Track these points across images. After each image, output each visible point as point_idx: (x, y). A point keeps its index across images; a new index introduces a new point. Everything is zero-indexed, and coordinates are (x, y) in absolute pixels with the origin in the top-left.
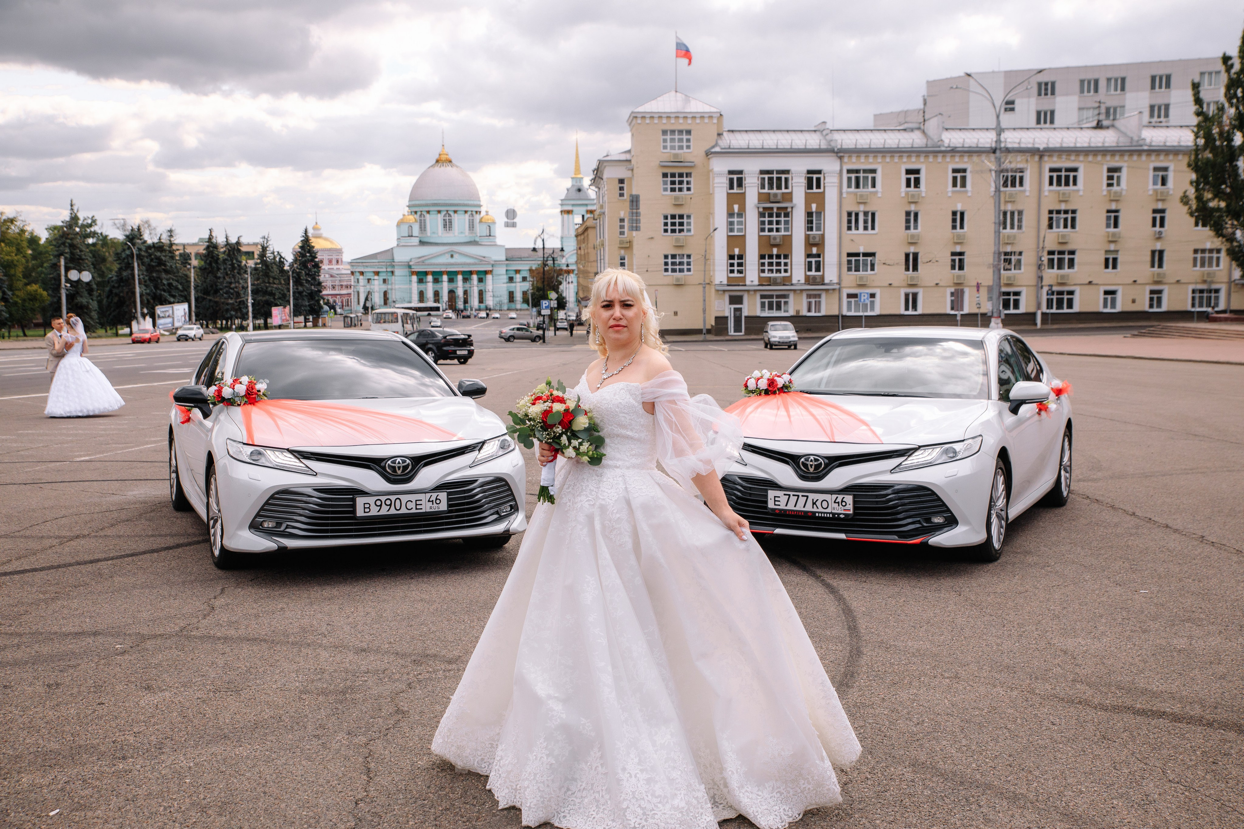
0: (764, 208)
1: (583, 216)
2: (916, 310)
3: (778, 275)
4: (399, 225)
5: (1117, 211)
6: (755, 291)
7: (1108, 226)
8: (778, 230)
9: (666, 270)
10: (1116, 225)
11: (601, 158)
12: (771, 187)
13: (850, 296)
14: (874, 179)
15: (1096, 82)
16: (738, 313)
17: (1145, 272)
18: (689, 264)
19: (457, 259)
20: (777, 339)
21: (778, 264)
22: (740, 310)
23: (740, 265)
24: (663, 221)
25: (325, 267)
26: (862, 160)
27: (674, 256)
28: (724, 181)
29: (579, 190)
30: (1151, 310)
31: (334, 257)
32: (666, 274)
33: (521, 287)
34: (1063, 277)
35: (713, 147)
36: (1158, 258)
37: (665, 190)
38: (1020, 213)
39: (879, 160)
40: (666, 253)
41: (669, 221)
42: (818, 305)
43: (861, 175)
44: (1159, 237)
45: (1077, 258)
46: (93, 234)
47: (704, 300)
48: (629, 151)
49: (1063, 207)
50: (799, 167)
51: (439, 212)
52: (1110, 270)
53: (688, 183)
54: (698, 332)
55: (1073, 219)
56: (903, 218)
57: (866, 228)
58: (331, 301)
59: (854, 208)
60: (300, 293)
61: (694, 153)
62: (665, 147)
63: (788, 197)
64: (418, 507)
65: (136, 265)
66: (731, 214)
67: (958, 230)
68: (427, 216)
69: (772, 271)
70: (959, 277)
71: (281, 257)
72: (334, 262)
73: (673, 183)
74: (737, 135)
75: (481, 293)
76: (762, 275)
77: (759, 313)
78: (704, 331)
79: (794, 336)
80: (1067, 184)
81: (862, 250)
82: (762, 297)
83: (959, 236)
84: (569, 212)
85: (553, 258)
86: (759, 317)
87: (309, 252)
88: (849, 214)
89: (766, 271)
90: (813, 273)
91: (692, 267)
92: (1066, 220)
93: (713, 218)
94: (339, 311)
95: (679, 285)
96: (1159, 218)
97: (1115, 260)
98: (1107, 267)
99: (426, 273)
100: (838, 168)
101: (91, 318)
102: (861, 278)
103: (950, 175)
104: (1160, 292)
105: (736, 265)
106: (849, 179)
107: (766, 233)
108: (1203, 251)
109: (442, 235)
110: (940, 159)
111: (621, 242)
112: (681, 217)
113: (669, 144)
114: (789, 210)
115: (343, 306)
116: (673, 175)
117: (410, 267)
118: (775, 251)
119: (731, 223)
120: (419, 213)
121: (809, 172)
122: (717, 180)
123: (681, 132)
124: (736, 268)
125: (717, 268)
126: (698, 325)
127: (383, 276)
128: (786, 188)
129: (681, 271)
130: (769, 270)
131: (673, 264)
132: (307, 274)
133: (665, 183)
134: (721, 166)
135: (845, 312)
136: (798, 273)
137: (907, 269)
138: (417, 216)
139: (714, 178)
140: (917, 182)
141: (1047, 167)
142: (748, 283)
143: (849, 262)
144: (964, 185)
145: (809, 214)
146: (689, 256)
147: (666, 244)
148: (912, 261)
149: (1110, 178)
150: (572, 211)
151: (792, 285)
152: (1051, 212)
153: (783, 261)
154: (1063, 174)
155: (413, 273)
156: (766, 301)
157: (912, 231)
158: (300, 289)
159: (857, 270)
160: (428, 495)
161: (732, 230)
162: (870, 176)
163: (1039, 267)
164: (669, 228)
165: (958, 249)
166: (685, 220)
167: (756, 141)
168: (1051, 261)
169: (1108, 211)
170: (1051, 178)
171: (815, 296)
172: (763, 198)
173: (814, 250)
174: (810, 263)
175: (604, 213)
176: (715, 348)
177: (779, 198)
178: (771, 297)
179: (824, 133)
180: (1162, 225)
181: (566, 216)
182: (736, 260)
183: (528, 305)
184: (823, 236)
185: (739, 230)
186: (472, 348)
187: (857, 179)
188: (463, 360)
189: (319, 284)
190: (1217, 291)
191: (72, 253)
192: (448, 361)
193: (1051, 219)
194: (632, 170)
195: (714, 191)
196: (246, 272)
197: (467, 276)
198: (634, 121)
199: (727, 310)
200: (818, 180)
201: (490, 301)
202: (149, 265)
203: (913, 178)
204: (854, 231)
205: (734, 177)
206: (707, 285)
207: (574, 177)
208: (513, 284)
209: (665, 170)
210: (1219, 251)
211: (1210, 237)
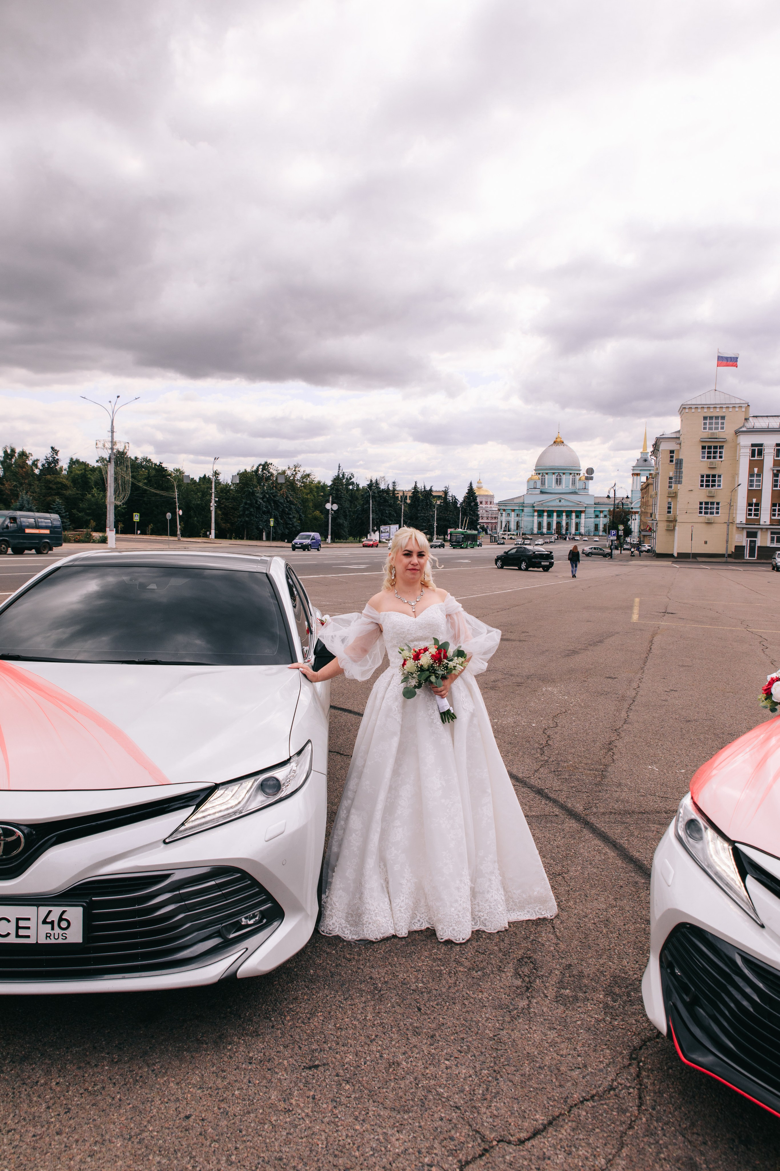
0: (777, 470)
1: (647, 477)
4: (528, 481)
6: (767, 529)
9: (701, 513)
11: (658, 436)
16: (753, 544)
18: (718, 508)
19: (564, 503)
22: (755, 541)
23: (756, 510)
24: (700, 479)
25: (482, 505)
27: (706, 503)
28: (748, 451)
29: (646, 460)
31: (489, 500)
32: (701, 515)
33: (602, 521)
35: (741, 428)
37: (703, 457)
40: (701, 501)
41: (705, 479)
46: (353, 483)
47: (728, 534)
48: (679, 432)
51: (554, 473)
53: (720, 453)
54: (723, 556)
58: (485, 526)
61: (727, 432)
62: (705, 428)
64: (22, 932)
65: (371, 501)
66: (751, 475)
68: (547, 476)
71: (456, 499)
72: (489, 503)
73: (709, 453)
74: (760, 419)
75: (577, 525)
76: (773, 518)
77: (769, 544)
78: (726, 556)
82: (772, 533)
84: (638, 475)
85: (623, 503)
86: (769, 547)
87: (473, 496)
89: (777, 515)
91: (720, 511)
93: (738, 477)
94: (489, 532)
95: (709, 523)
99: (543, 511)
101: (344, 531)
105: (753, 510)
107: (778, 488)
109: (554, 487)
111: (669, 493)
112: (714, 476)
113: (708, 426)
115: (492, 529)
116: (710, 447)
117: (534, 507)
119: (752, 481)
120: (541, 474)
122: (742, 451)
123: (717, 418)
124: (753, 512)
125: (738, 512)
126: (722, 551)
127: (517, 512)
129: (712, 513)
131: (706, 508)
132: (470, 510)
133: (703, 453)
134: (746, 441)
138: (540, 476)
139: (740, 450)
142: (761, 523)
146: (718, 504)
147: (701, 495)
150: (640, 474)
155: (535, 511)
156: (776, 536)
160: (43, 910)
161: (751, 486)
164: (705, 483)
166: (717, 479)
172: (776, 463)
175: (658, 473)
176: (734, 568)
178: (779, 533)
181: (635, 477)
182: (754, 507)
183: (606, 533)
185: (757, 486)
186: (553, 561)
188: (546, 569)
189: (478, 515)
191: (337, 494)
192: (536, 569)
194: (680, 444)
195: (739, 458)
196: (434, 506)
197: (569, 513)
198: (683, 411)
199: (743, 540)
201: (582, 530)
202: (379, 502)
205: (756, 448)
206: (730, 523)
207: (641, 450)
208: (598, 519)
209: (704, 444)
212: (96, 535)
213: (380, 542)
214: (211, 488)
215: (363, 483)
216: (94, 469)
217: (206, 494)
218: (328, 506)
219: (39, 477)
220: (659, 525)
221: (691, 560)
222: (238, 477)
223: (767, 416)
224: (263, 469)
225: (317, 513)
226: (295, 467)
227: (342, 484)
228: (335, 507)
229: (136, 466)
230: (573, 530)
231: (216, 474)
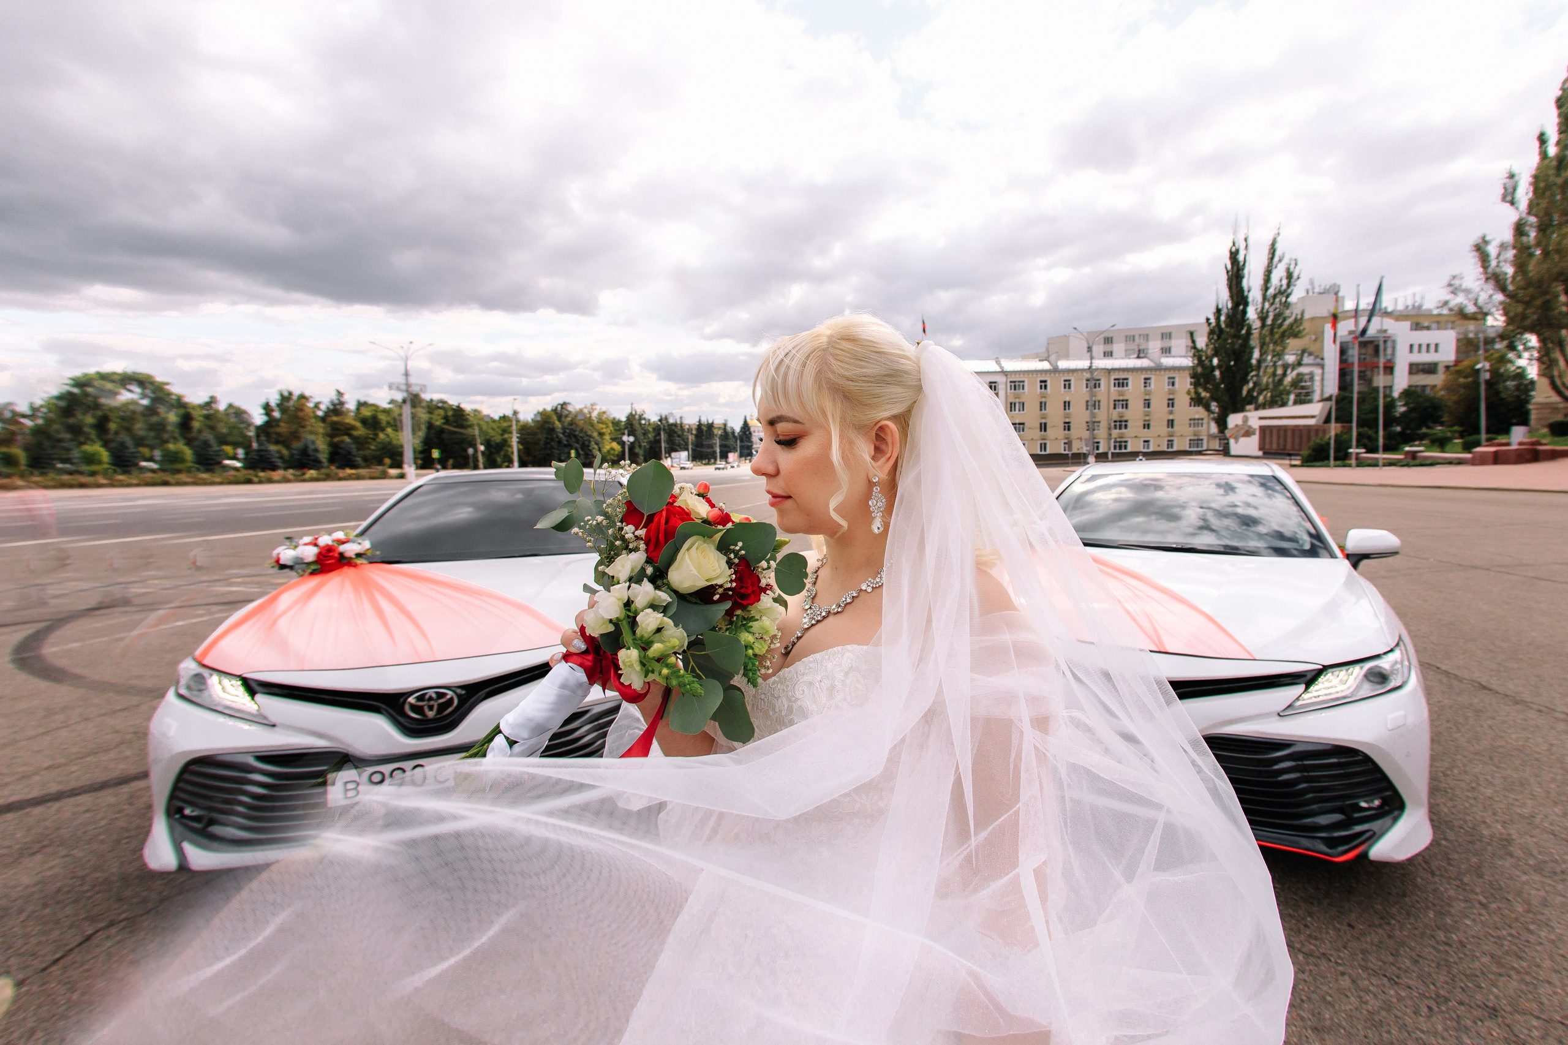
5: (1149, 400)
7: (1145, 407)
10: (1149, 407)
14: (1023, 386)
15: (1134, 336)
17: (1164, 430)
26: (1018, 376)
30: (1168, 449)
34: (1122, 434)
36: (1171, 423)
38: (1099, 401)
39: (1027, 376)
43: (1017, 384)
44: (1171, 413)
45: (1129, 424)
49: (1121, 398)
52: (1146, 429)
55: (1127, 405)
56: (1039, 405)
57: (1019, 410)
59: (1013, 401)
67: (1067, 410)
70: (1068, 435)
80: (1123, 386)
83: (1068, 414)
88: (1011, 404)
92: (1123, 405)
96: (1171, 403)
97: (1148, 425)
98: (1144, 428)
100: (1006, 381)
103: (1063, 383)
104: (1172, 441)
106: (1011, 386)
108: (1194, 419)
110: (1057, 375)
121: (990, 383)
137: (1041, 431)
140: (1046, 387)
141: (1113, 377)
144: (1069, 388)
148: (1044, 427)
149: (1145, 383)
152: (1115, 401)
154: (1121, 381)
157: (1043, 411)
162: (1021, 384)
163: (1109, 429)
165: (1067, 420)
168: (1115, 426)
169: (1145, 400)
170: (1115, 383)
180: (1173, 406)
187: (1015, 386)
190: (1202, 440)
193: (1115, 405)
196: (716, 436)
200: (995, 386)
203: (1044, 385)
204: (1013, 412)
210: (1202, 419)
211: (1198, 412)
212: (393, 472)
213: (672, 466)
214: (511, 426)
215: (654, 419)
216: (386, 411)
217: (506, 431)
218: (625, 438)
219: (323, 419)
222: (539, 415)
224: (562, 408)
225: (615, 445)
226: (592, 405)
227: (635, 419)
228: (632, 439)
229: (432, 407)
231: (515, 413)
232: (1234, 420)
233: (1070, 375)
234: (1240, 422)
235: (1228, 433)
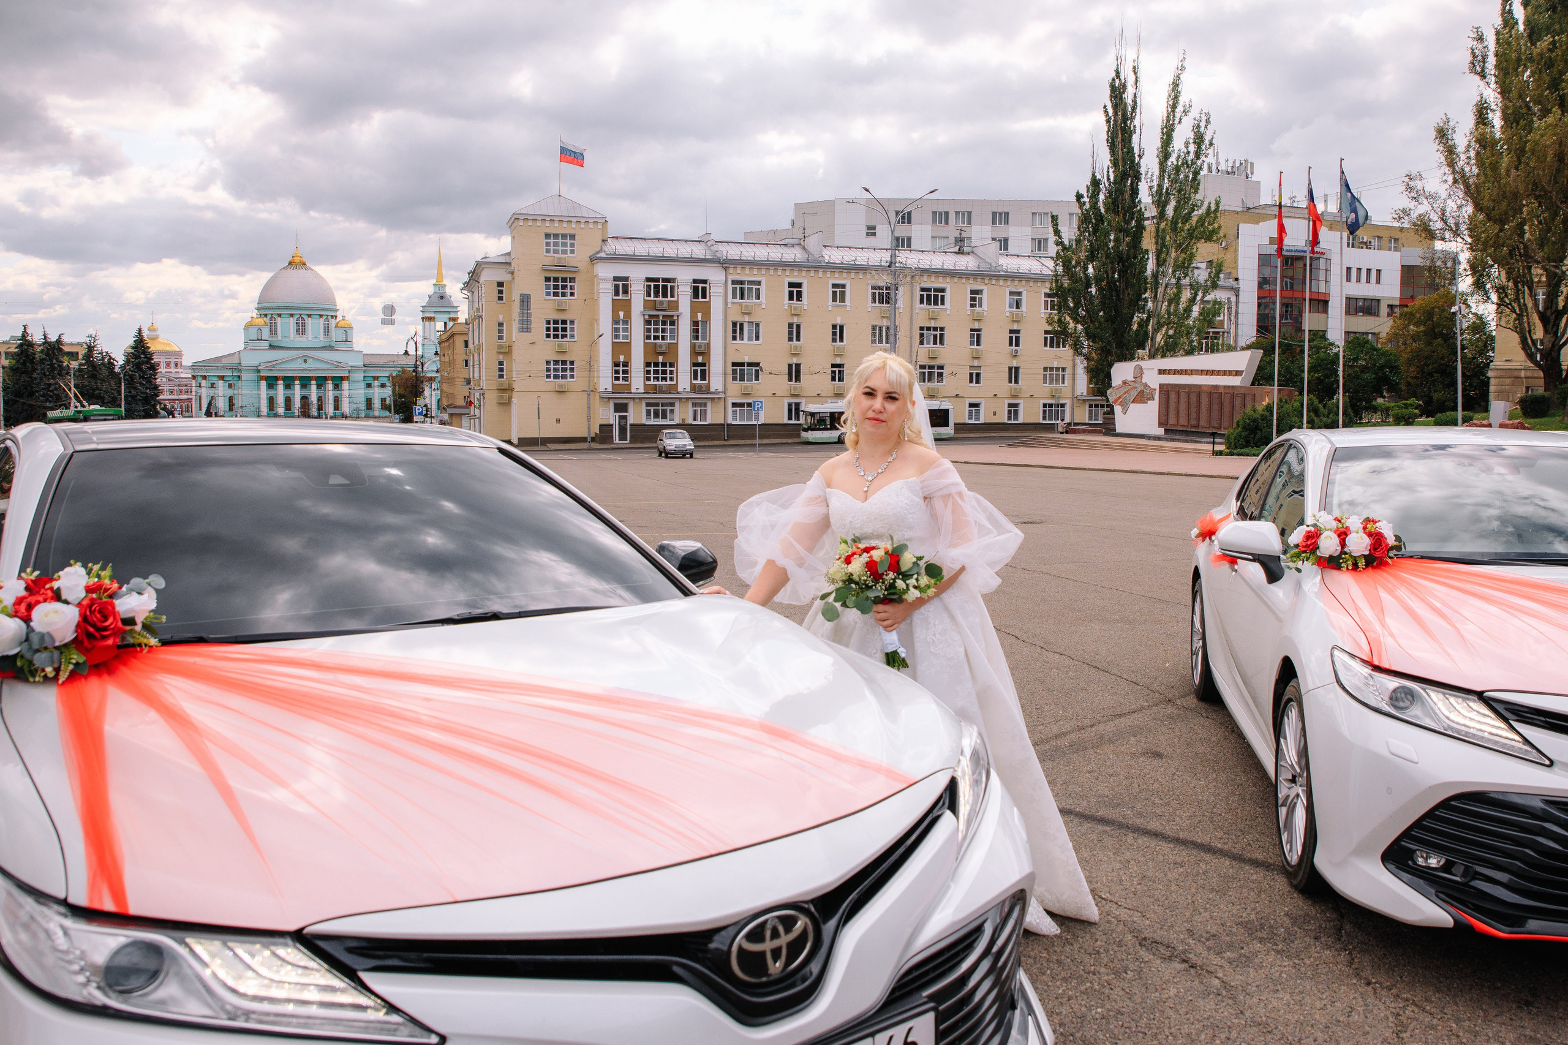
0: (650, 316)
1: (445, 323)
2: (798, 420)
3: (664, 383)
4: (247, 328)
5: (979, 330)
6: (641, 399)
7: (972, 343)
8: (663, 338)
9: (548, 377)
10: (978, 344)
11: (478, 259)
12: (656, 295)
13: (734, 405)
14: (758, 290)
15: (947, 213)
16: (623, 421)
17: (1004, 387)
18: (572, 370)
19: (311, 364)
20: (673, 448)
21: (664, 372)
22: (625, 418)
23: (625, 372)
24: (546, 325)
25: (162, 369)
26: (747, 271)
27: (556, 362)
28: (609, 287)
29: (442, 297)
30: (1009, 422)
31: (173, 360)
32: (548, 380)
33: (382, 393)
34: (933, 389)
35: (597, 252)
36: (1014, 374)
37: (548, 294)
39: (763, 272)
40: (548, 359)
41: (552, 325)
42: (704, 413)
43: (745, 286)
44: (1015, 355)
45: (946, 372)
47: (589, 407)
48: (508, 254)
49: (933, 324)
50: (685, 276)
51: (292, 315)
52: (974, 384)
53: (571, 288)
54: (583, 440)
55: (942, 336)
56: (786, 329)
57: (750, 339)
58: (169, 406)
59: (739, 319)
60: (133, 397)
61: (578, 258)
62: (548, 250)
63: (675, 305)
66: (616, 321)
67: (838, 343)
68: (279, 320)
69: (657, 379)
70: (839, 388)
71: (111, 358)
72: (173, 365)
73: (556, 287)
74: (622, 241)
75: (337, 401)
76: (648, 383)
77: (644, 420)
78: (589, 439)
79: (690, 445)
80: (936, 303)
81: (746, 360)
82: (648, 405)
83: (838, 348)
84: (430, 319)
86: (645, 425)
87: (144, 353)
88: (734, 324)
89: (652, 378)
90: (699, 382)
91: (575, 373)
92: (935, 337)
93: (598, 324)
95: (562, 392)
96: (1015, 338)
97: (978, 375)
98: (971, 381)
99: (277, 378)
100: (724, 279)
102: (746, 387)
103: (829, 290)
104: (1016, 405)
105: (620, 372)
106: (734, 290)
107: (652, 341)
108: (1051, 369)
109: (294, 339)
110: (821, 274)
111: (500, 347)
112: (564, 322)
113: (551, 247)
114: (675, 318)
116: (556, 279)
117: (258, 371)
118: (661, 359)
119: (616, 330)
120: (269, 316)
121: (695, 281)
122: (602, 284)
123: (565, 236)
124: (620, 375)
125: (601, 374)
126: (582, 432)
127: (228, 381)
128: (672, 296)
129: (565, 377)
130: (654, 378)
131: (555, 369)
132: (141, 377)
133: (548, 287)
134: (606, 272)
135: (730, 421)
136: (684, 381)
137: (790, 380)
138: (267, 320)
139: (598, 285)
140: (799, 295)
141: (918, 285)
142: (632, 390)
143: (734, 371)
144: (843, 300)
145: (695, 323)
146: (572, 363)
147: (548, 349)
148: (795, 372)
149: (973, 299)
150: (434, 318)
151: (678, 393)
152: (922, 328)
153: (668, 369)
154: (932, 293)
155: (262, 378)
156: (652, 409)
157: (794, 342)
158: (134, 392)
159: (742, 379)
161: (617, 337)
162: (754, 287)
164: (552, 333)
165: (838, 361)
166: (568, 326)
167: (642, 249)
169: (972, 330)
170: (922, 296)
171: (700, 405)
172: (647, 305)
173: (700, 359)
174: (696, 372)
175: (481, 317)
176: (607, 456)
177: (665, 305)
178: (657, 405)
179: (709, 244)
180: (1017, 345)
181: (427, 323)
182: (621, 368)
183: (390, 412)
184: (708, 345)
185: (625, 337)
187: (742, 290)
189: (156, 387)
190: (1063, 406)
193: (922, 336)
194: (512, 273)
195: (598, 298)
196: (68, 373)
197: (321, 382)
198: (514, 225)
199: (610, 416)
200: (704, 289)
201: (346, 408)
203: (796, 291)
204: (738, 341)
205: (621, 283)
206: (591, 391)
207: (434, 281)
208: (370, 391)
209: (549, 275)
210: (1064, 369)
211: (1057, 357)
220: (486, 396)
221: (540, 448)
223: (631, 238)
230: (330, 408)
232: (1121, 372)
233: (845, 275)
234: (1130, 378)
235: (1111, 394)
